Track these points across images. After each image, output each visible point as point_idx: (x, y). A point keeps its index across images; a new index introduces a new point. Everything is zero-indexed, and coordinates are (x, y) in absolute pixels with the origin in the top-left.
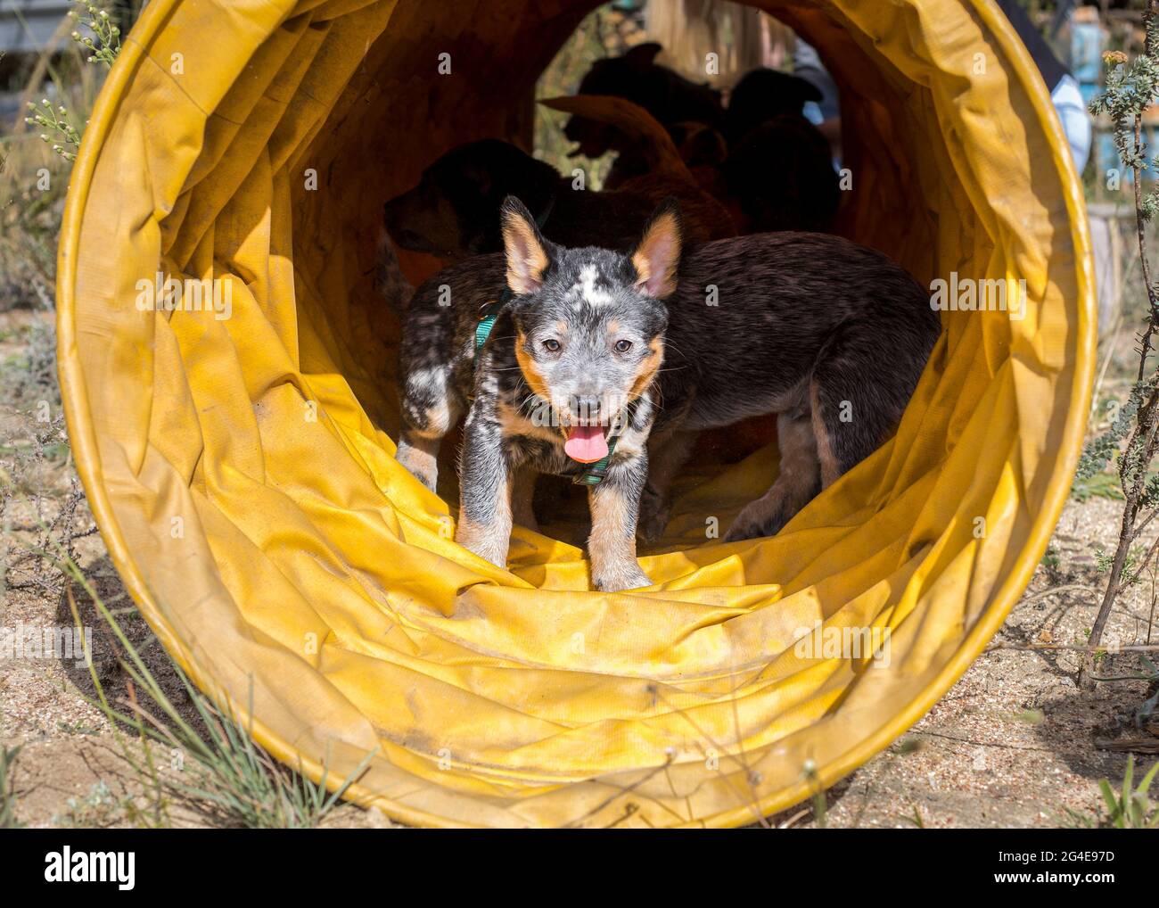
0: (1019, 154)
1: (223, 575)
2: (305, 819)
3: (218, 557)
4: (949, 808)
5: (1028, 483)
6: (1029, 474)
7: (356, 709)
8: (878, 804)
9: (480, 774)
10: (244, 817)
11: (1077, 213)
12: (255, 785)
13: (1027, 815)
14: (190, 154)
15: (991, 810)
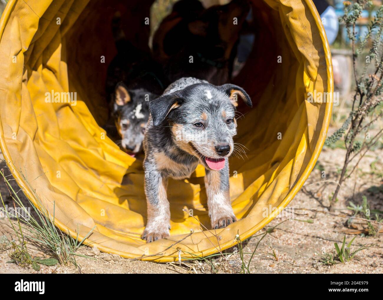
0: (308, 33)
1: (44, 170)
2: (71, 249)
3: (43, 164)
4: (285, 251)
5: (310, 141)
6: (311, 138)
7: (89, 215)
8: (261, 249)
9: (130, 236)
10: (51, 248)
11: (327, 52)
12: (55, 238)
13: (311, 254)
14: (34, 30)
15: (298, 252)
